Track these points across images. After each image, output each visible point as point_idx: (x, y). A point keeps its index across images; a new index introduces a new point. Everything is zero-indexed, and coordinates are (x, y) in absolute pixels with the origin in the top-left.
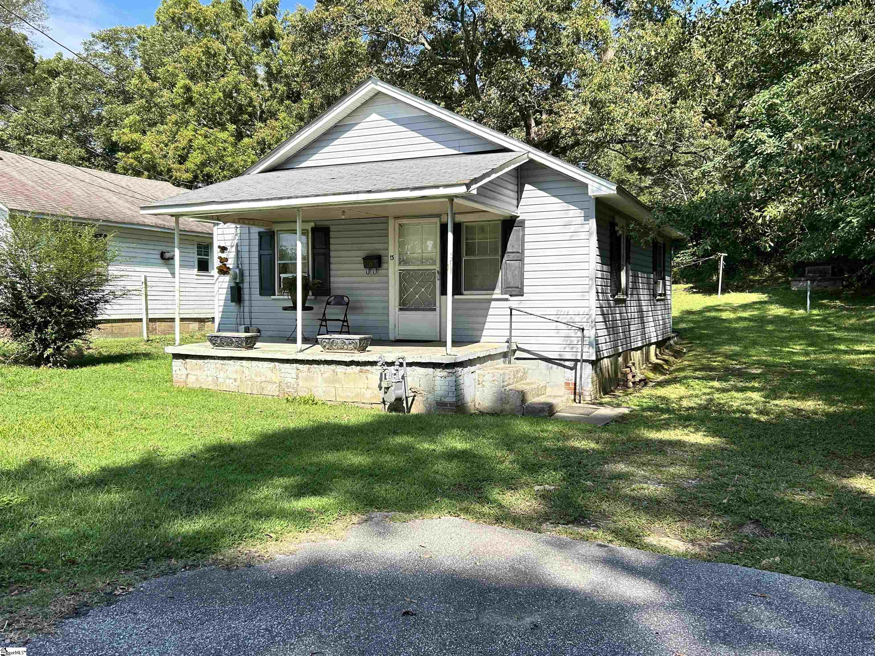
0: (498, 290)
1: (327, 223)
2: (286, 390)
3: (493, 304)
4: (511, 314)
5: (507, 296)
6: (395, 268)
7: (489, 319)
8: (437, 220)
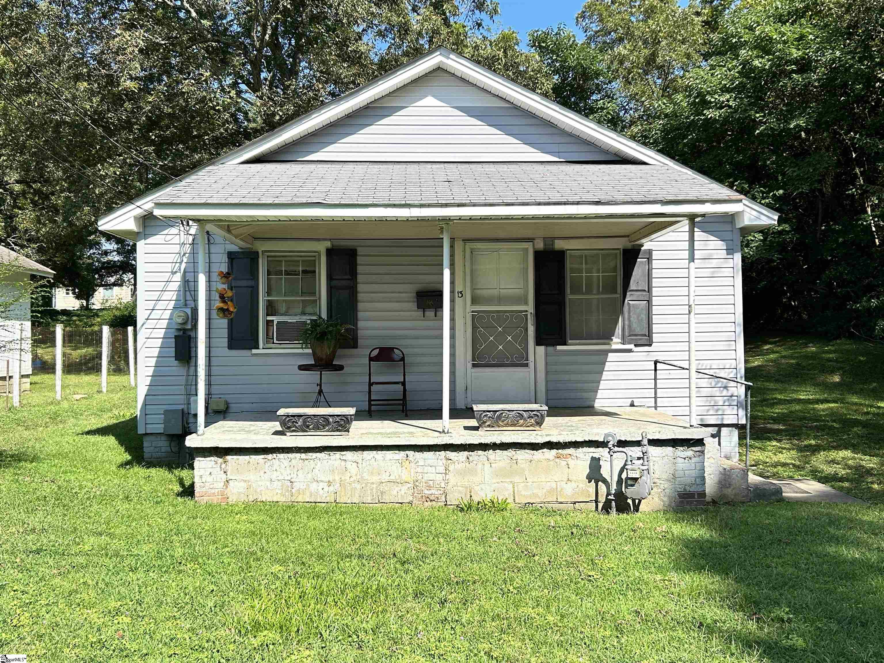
0: (615, 339)
1: (350, 244)
2: (427, 492)
3: (611, 356)
4: (656, 370)
5: (631, 346)
6: (465, 308)
7: (605, 375)
8: (529, 246)
